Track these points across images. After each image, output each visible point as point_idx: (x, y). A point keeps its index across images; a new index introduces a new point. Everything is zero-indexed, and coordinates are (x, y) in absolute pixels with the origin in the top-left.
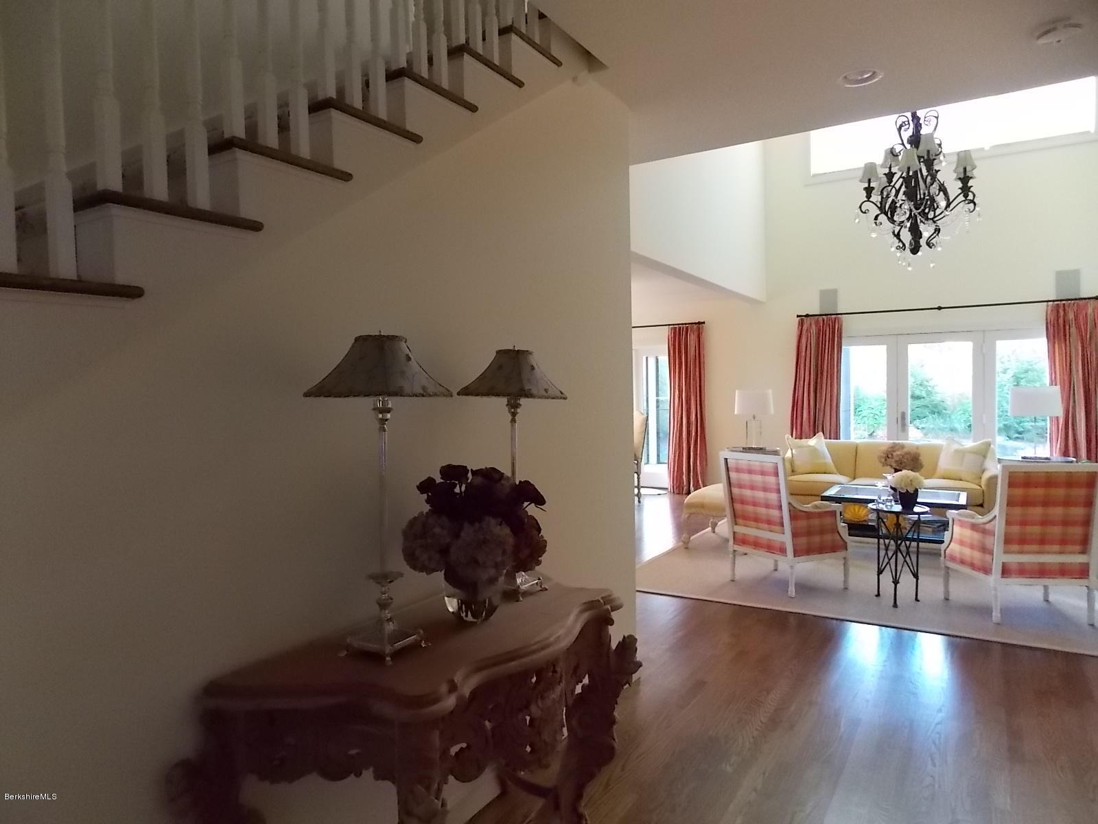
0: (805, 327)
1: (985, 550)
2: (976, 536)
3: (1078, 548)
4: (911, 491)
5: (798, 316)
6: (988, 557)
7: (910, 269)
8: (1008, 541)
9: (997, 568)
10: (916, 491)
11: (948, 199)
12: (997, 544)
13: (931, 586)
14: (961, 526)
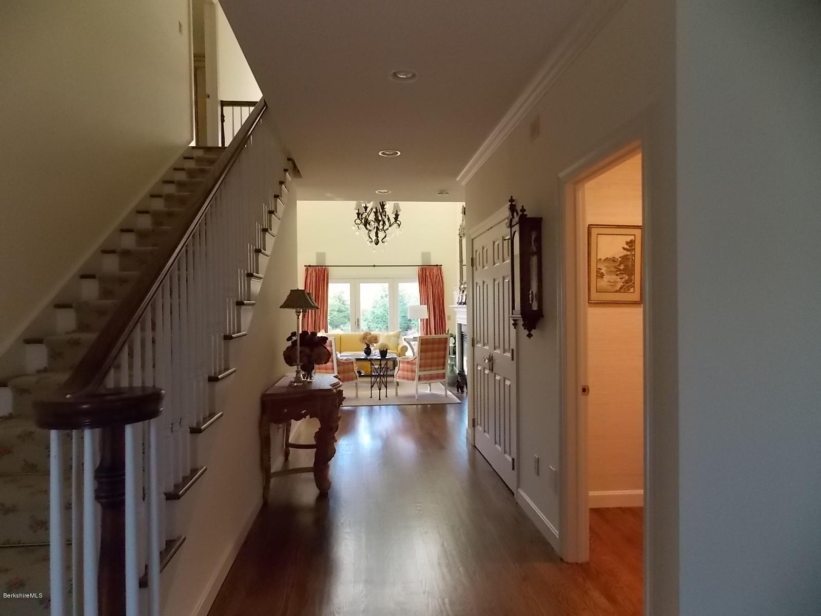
0: (309, 272)
1: (413, 371)
2: (409, 366)
3: (442, 367)
4: (385, 350)
5: (305, 266)
6: (414, 374)
7: (374, 251)
8: (420, 366)
9: (417, 378)
10: (387, 350)
11: (390, 223)
12: (417, 368)
13: (391, 391)
14: (403, 363)
